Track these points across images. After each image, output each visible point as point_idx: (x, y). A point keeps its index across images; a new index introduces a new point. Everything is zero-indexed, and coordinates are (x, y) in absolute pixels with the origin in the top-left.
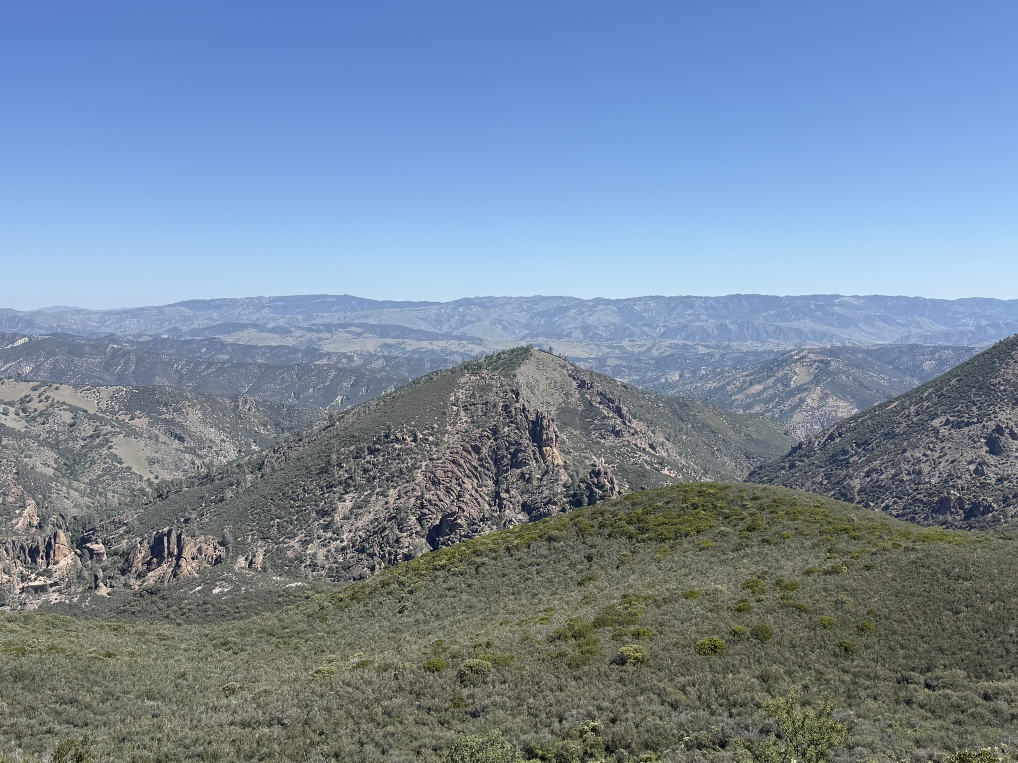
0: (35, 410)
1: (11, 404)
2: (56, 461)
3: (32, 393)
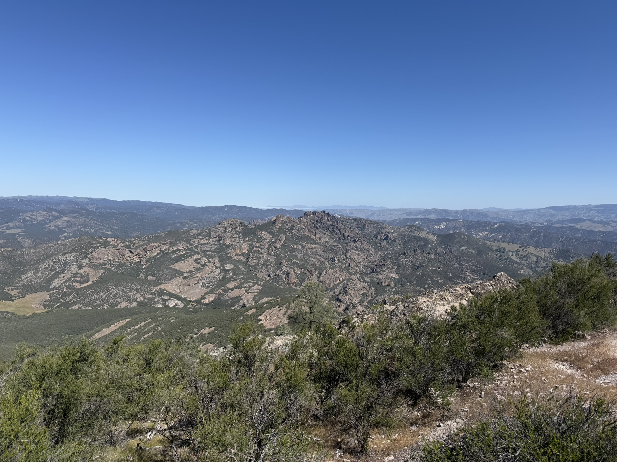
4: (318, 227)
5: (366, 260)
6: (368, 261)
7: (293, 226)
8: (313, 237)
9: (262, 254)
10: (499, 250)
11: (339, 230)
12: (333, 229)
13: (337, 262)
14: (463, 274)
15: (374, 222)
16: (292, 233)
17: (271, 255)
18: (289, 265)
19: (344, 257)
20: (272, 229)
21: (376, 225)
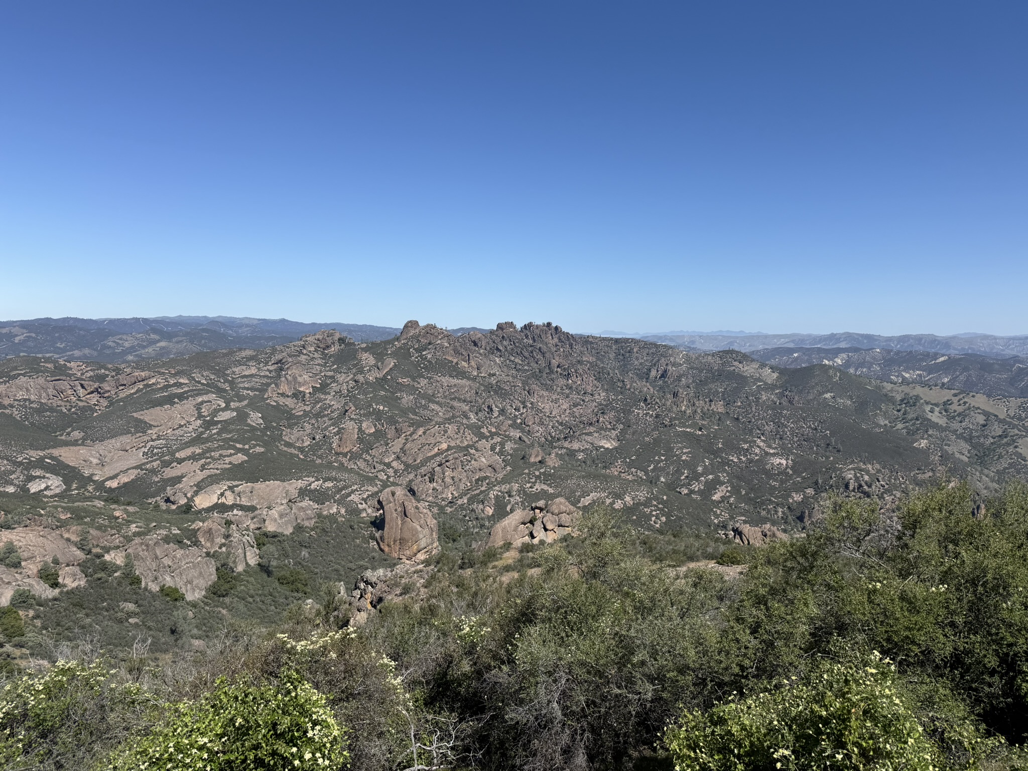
0: (955, 411)
1: (937, 405)
2: (969, 451)
3: (953, 398)
6: (572, 414)
7: (430, 344)
8: (464, 364)
10: (905, 401)
13: (496, 414)
14: (746, 442)
16: (421, 356)
21: (653, 350)
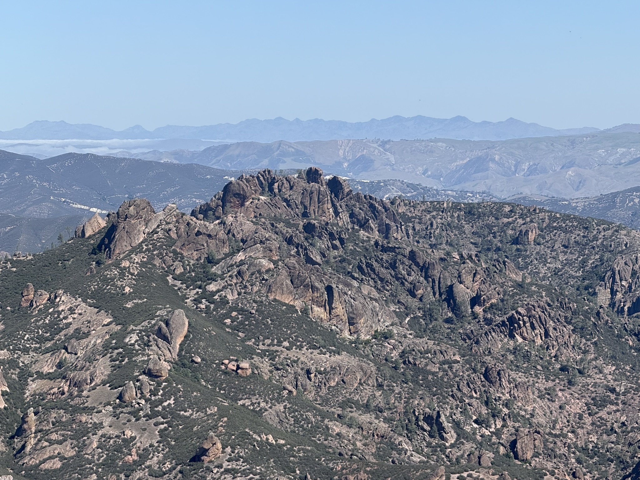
4: (318, 259)
5: (588, 420)
7: (211, 261)
8: (319, 312)
9: (89, 410)
11: (425, 269)
12: (393, 266)
13: (451, 437)
15: (566, 218)
16: (209, 296)
17: (135, 413)
18: (241, 465)
19: (484, 411)
20: (106, 281)
21: (577, 235)
